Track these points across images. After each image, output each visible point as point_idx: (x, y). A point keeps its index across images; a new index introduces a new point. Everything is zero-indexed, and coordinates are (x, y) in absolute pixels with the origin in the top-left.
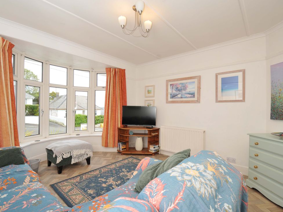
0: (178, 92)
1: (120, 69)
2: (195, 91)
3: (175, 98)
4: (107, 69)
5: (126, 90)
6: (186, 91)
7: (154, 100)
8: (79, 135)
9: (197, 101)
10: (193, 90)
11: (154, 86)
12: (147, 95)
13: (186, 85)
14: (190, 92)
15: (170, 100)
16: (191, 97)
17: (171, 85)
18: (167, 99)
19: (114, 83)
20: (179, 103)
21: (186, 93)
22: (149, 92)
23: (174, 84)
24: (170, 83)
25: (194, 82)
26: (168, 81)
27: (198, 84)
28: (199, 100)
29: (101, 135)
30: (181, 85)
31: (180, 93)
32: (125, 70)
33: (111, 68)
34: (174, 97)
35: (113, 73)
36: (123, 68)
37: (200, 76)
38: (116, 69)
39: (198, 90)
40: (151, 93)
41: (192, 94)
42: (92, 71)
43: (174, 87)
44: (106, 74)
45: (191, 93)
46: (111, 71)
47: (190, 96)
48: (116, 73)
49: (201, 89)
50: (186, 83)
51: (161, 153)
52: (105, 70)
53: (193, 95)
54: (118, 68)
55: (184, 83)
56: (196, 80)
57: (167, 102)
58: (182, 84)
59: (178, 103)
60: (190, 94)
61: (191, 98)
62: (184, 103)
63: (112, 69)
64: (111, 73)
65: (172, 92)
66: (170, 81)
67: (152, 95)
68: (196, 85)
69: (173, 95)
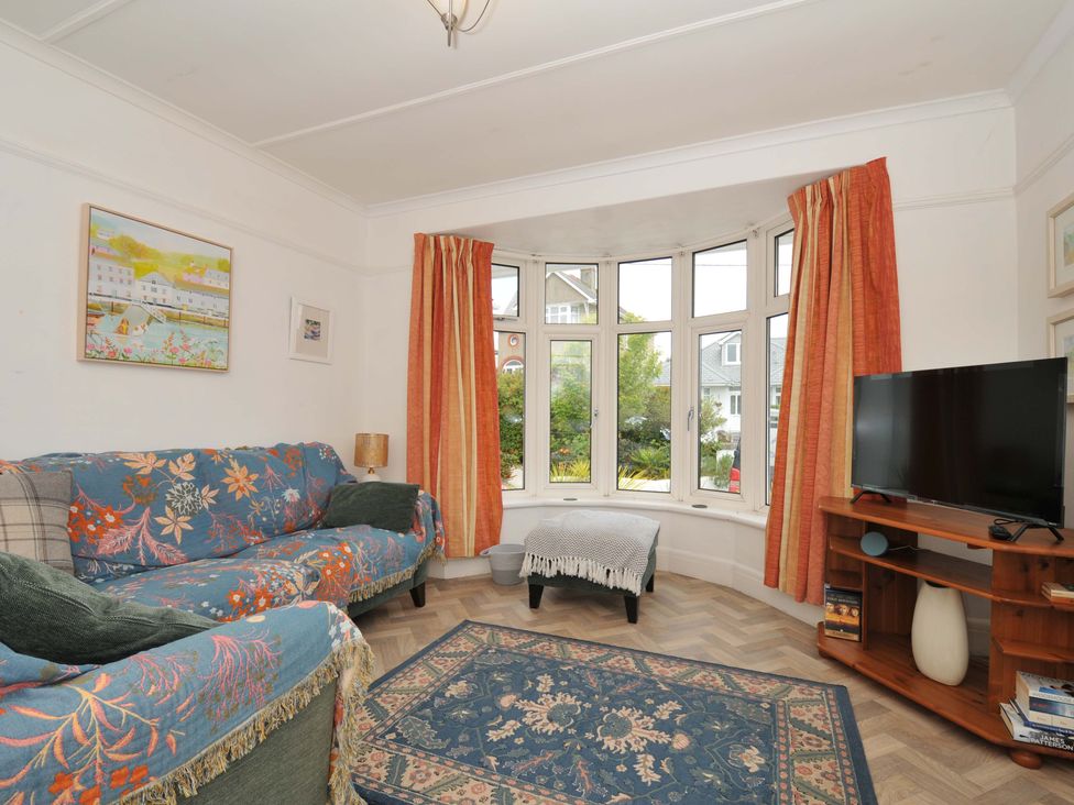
5: (894, 281)
8: (705, 507)
35: (818, 209)
46: (809, 199)
64: (809, 213)
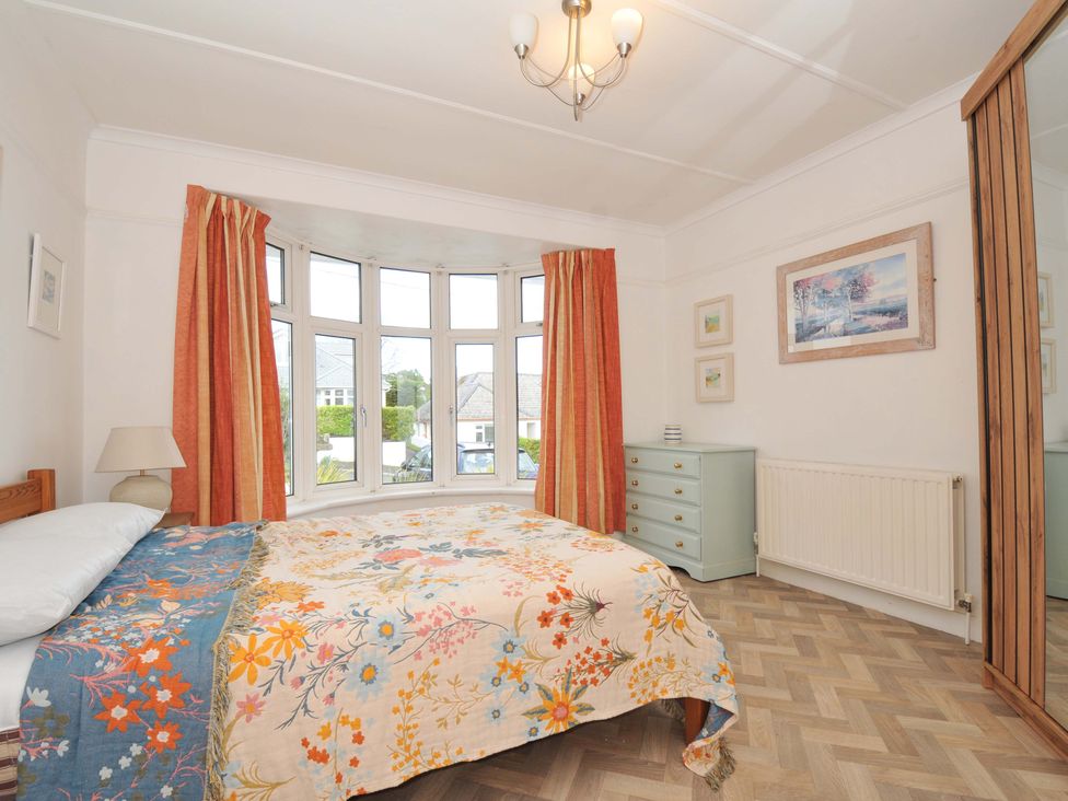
0: (831, 309)
1: (596, 252)
2: (909, 294)
3: (819, 337)
4: (545, 257)
6: (867, 300)
7: (733, 354)
9: (920, 341)
10: (902, 291)
11: (727, 300)
12: (707, 337)
13: (866, 274)
14: (883, 302)
15: (793, 348)
16: (889, 326)
17: (797, 284)
18: (783, 346)
19: (577, 304)
20: (836, 358)
21: (864, 313)
22: (711, 325)
23: (808, 279)
24: (792, 278)
25: (901, 256)
26: (782, 271)
27: (918, 263)
28: (928, 338)
29: (533, 490)
30: (840, 280)
31: (837, 314)
32: (612, 251)
33: (557, 254)
34: (812, 332)
36: (604, 246)
37: (930, 223)
38: (583, 253)
39: (920, 290)
40: (718, 330)
41: (893, 312)
42: (506, 272)
43: (810, 291)
44: (543, 278)
45: (890, 305)
47: (885, 320)
48: (584, 267)
49: (936, 283)
50: (866, 266)
51: (766, 574)
52: (541, 264)
53: (896, 314)
54: (588, 250)
55: (853, 268)
56: (910, 248)
57: (785, 358)
58: (849, 271)
59: (830, 358)
60: (884, 313)
61: (891, 329)
62: (857, 355)
63: (561, 255)
65: (804, 313)
66: (793, 267)
67: (720, 335)
68: (909, 271)
69: (806, 325)
